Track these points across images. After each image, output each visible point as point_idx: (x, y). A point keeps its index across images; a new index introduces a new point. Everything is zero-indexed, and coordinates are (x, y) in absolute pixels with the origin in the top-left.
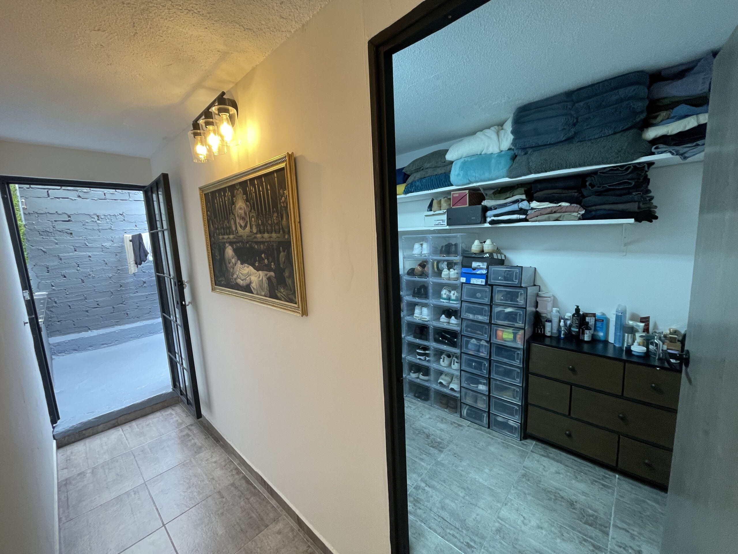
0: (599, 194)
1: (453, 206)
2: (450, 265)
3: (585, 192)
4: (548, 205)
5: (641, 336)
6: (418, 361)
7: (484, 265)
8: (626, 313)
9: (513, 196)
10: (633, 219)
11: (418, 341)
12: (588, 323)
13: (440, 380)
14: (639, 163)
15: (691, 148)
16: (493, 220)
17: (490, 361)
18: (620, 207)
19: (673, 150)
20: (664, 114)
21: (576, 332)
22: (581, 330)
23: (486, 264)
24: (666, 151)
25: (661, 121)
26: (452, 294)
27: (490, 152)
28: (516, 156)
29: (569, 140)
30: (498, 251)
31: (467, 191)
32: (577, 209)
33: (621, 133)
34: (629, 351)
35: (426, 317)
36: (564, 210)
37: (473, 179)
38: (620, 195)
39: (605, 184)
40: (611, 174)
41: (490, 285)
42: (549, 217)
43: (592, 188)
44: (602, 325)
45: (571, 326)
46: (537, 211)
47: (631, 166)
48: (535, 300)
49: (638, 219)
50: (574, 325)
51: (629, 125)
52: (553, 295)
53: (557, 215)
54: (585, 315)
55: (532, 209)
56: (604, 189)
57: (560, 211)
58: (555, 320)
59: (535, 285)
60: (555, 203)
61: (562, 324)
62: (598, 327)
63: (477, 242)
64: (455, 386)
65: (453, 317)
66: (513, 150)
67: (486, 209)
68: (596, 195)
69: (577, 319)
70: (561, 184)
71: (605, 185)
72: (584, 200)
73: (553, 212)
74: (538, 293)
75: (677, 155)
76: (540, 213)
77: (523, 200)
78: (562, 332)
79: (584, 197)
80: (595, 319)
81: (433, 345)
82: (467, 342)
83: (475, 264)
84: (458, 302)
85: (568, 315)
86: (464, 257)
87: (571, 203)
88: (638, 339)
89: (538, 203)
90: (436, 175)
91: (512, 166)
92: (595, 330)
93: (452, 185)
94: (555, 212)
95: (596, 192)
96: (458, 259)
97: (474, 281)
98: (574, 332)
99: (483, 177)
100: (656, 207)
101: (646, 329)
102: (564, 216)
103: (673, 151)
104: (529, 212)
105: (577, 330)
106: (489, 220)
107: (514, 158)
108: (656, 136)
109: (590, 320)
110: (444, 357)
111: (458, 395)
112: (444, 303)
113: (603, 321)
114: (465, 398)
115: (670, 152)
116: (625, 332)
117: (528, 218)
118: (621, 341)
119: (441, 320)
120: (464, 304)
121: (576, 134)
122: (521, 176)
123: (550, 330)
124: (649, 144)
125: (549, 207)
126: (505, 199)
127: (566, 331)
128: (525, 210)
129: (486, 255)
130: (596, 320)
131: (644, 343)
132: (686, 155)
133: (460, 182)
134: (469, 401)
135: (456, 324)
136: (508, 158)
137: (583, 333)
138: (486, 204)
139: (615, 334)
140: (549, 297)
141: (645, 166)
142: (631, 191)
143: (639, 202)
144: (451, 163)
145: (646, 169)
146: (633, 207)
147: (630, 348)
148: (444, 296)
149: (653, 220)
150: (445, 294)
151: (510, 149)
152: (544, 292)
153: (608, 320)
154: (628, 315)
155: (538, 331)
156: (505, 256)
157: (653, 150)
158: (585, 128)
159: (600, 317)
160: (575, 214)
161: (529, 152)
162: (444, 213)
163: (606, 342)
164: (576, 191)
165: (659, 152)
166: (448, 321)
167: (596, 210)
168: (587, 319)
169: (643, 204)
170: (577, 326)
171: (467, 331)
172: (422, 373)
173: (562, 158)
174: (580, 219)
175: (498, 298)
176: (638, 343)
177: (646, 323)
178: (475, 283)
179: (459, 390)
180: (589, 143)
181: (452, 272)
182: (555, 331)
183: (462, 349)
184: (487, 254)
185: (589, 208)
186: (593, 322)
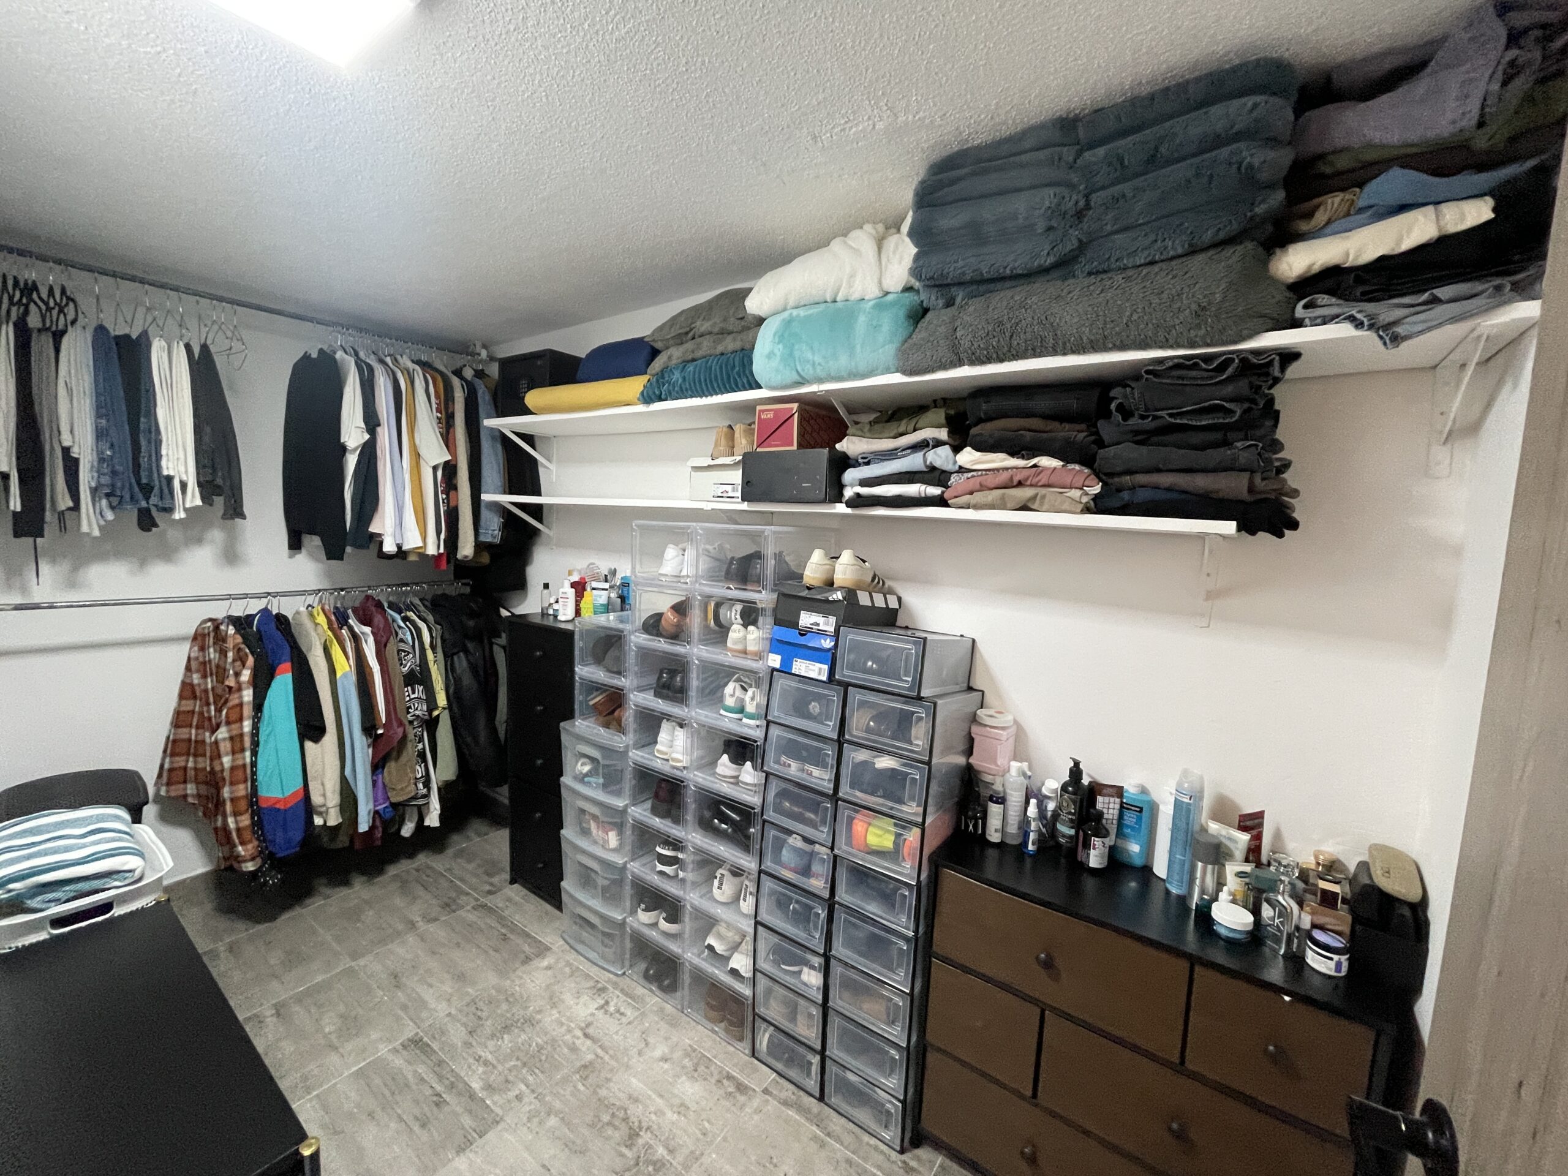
0: (1142, 438)
1: (758, 446)
2: (750, 616)
3: (1106, 430)
4: (1004, 460)
5: (1240, 875)
6: (656, 880)
7: (828, 624)
8: (1201, 798)
9: (915, 430)
10: (1234, 524)
11: (657, 822)
12: (1100, 815)
13: (711, 940)
14: (1257, 352)
15: (1412, 310)
16: (858, 495)
17: (831, 904)
18: (1201, 482)
19: (1359, 312)
20: (1337, 200)
21: (1071, 837)
22: (1081, 833)
23: (833, 620)
24: (1337, 316)
25: (1329, 222)
26: (748, 697)
27: (856, 296)
28: (926, 311)
29: (1064, 266)
30: (877, 583)
31: (795, 406)
32: (1079, 481)
33: (1211, 253)
34: (1204, 917)
35: (680, 757)
36: (1044, 478)
37: (808, 371)
38: (1203, 447)
39: (1162, 410)
40: (1179, 378)
41: (840, 683)
42: (1003, 498)
43: (1125, 419)
44: (1140, 819)
45: (1056, 815)
46: (973, 476)
47: (1234, 356)
48: (965, 733)
49: (1248, 527)
50: (1064, 816)
51: (1235, 227)
52: (1015, 722)
53: (1025, 493)
54: (1095, 789)
55: (962, 470)
56: (1157, 423)
57: (1036, 480)
58: (1015, 798)
59: (970, 689)
60: (1023, 457)
61: (1032, 811)
62: (1128, 826)
63: (817, 556)
64: (741, 962)
65: (748, 764)
66: (918, 291)
67: (842, 463)
68: (1137, 443)
69: (1074, 802)
70: (1043, 403)
71: (1159, 413)
72: (1102, 452)
73: (1015, 483)
74: (975, 714)
75: (1371, 327)
76: (981, 485)
77: (938, 443)
78: (1032, 836)
79: (1101, 444)
80: (1122, 803)
81: (695, 838)
82: (779, 845)
83: (807, 619)
84: (758, 723)
85: (1052, 785)
86: (783, 596)
87: (1066, 459)
88: (1233, 884)
89: (978, 455)
90: (722, 354)
91: (910, 337)
92: (1120, 834)
93: (759, 386)
94: (1020, 484)
95: (1136, 433)
96: (764, 598)
97: (801, 667)
98: (1064, 836)
99: (833, 366)
100: (1295, 493)
101: (1253, 853)
102: (1044, 497)
103: (1359, 316)
104: (954, 479)
105: (1072, 832)
106: (848, 493)
107: (918, 315)
108: (1310, 267)
109: (1106, 805)
110: (723, 875)
111: (747, 992)
112: (728, 722)
113: (1141, 809)
114: (766, 1005)
115: (1352, 319)
116: (1196, 857)
117: (946, 496)
118: (1186, 878)
119: (720, 770)
120: (775, 731)
121: (1082, 247)
122: (932, 370)
123: (999, 826)
124: (1288, 294)
125: (1007, 469)
126: (895, 438)
127: (1044, 830)
128: (944, 472)
129: (834, 596)
130: (1122, 806)
131: (1246, 897)
132: (1400, 330)
133: (777, 379)
134: (774, 1011)
135: (755, 785)
136: (902, 313)
137: (1087, 845)
138: (845, 449)
139: (1171, 852)
140: (1003, 728)
141: (1272, 361)
142: (1231, 436)
143: (1252, 472)
144: (760, 321)
145: (1276, 371)
146: (1234, 485)
147: (1210, 908)
148: (730, 702)
149: (1287, 532)
150: (732, 696)
151: (908, 289)
152: (991, 712)
153: (1154, 808)
154: (1206, 803)
155: (967, 826)
156: (900, 599)
157: (1299, 312)
158: (1109, 228)
159: (1134, 800)
160: (1075, 494)
161: (958, 300)
162: (736, 464)
163: (1146, 871)
164: (1083, 426)
165: (1316, 318)
166: (736, 774)
167: (1133, 488)
168: (1101, 802)
169: (1263, 479)
170: (1071, 821)
171: (778, 810)
172: (664, 915)
173: (1043, 318)
174: (1087, 510)
175: (859, 723)
176: (1231, 893)
177: (1255, 832)
178: (803, 674)
179: (750, 975)
180: (1119, 278)
181: (753, 632)
182: (1013, 828)
183: (764, 860)
184: (839, 593)
185: (1116, 480)
186: (1116, 812)
